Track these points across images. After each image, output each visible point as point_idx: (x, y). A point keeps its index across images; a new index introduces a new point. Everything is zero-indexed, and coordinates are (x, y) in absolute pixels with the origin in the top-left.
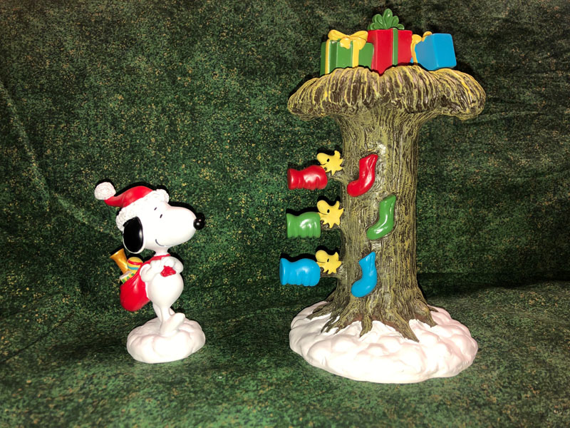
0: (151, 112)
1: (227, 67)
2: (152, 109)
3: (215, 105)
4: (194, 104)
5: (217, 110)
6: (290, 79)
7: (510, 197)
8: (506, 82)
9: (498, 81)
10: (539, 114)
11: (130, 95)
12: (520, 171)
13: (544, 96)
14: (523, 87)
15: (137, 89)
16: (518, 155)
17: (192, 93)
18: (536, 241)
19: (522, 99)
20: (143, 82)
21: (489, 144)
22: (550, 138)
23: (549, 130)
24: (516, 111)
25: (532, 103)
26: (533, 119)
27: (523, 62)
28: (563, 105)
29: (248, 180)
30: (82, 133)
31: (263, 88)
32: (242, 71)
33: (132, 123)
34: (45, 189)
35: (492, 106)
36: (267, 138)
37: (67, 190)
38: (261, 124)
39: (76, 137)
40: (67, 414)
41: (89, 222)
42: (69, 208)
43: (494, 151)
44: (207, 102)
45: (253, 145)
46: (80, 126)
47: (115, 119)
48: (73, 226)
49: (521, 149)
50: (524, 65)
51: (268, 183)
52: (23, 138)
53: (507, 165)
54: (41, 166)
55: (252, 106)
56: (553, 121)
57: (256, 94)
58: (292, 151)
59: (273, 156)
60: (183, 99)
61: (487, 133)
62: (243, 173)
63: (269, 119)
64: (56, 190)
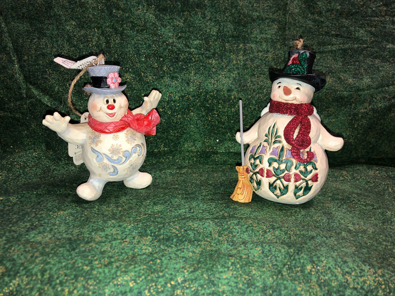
0: (94, 34)
1: (147, 4)
2: (95, 32)
3: (137, 31)
4: (124, 29)
5: (138, 34)
6: (191, 15)
7: (337, 105)
8: (346, 22)
9: (341, 21)
10: (368, 47)
11: (81, 21)
12: (347, 87)
13: (374, 34)
14: (359, 27)
15: (85, 17)
16: (347, 76)
17: (123, 22)
18: (353, 136)
19: (357, 35)
20: (90, 13)
21: (328, 67)
22: (373, 65)
23: (373, 58)
24: (351, 44)
25: (364, 39)
26: (362, 50)
27: (361, 9)
28: (387, 41)
29: (155, 83)
30: (48, 46)
31: (171, 21)
32: (157, 8)
33: (81, 40)
34: (23, 82)
35: (334, 39)
36: (171, 55)
37: (37, 83)
38: (167, 45)
39: (43, 48)
40: (19, 216)
41: (51, 105)
42: (38, 95)
43: (331, 72)
44: (132, 28)
45: (161, 59)
46: (47, 41)
47: (70, 37)
48: (41, 107)
49: (350, 71)
50: (362, 11)
51: (169, 86)
52: (9, 48)
53: (339, 82)
54: (20, 67)
55: (162, 33)
56: (377, 52)
57: (166, 25)
58: (188, 65)
59: (174, 68)
60: (116, 26)
61: (328, 59)
62: (152, 78)
63: (173, 42)
64: (31, 83)
